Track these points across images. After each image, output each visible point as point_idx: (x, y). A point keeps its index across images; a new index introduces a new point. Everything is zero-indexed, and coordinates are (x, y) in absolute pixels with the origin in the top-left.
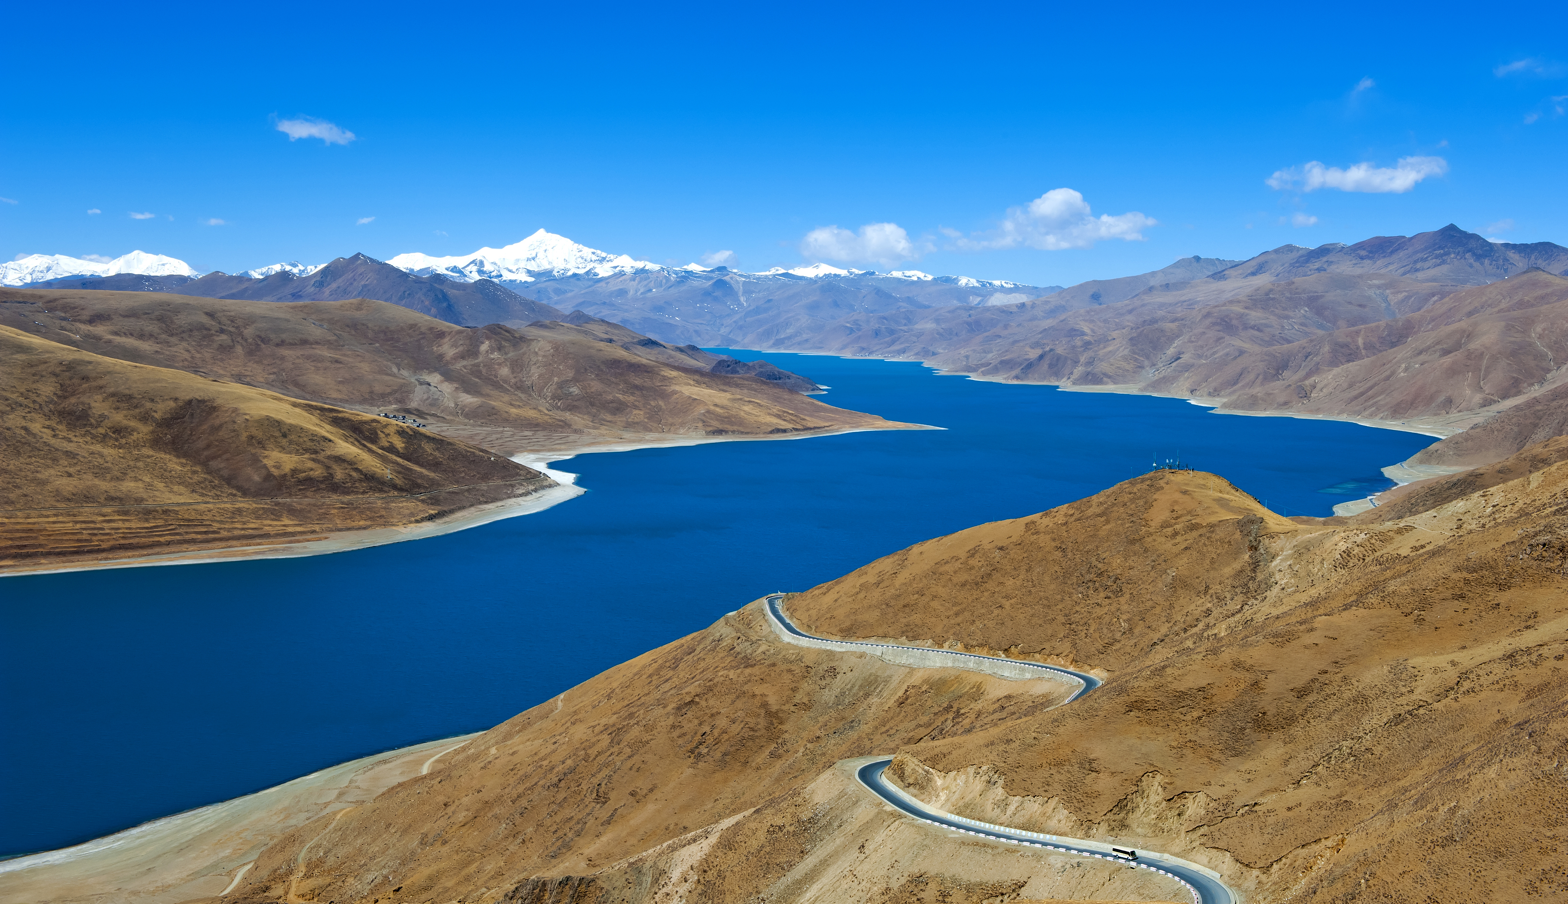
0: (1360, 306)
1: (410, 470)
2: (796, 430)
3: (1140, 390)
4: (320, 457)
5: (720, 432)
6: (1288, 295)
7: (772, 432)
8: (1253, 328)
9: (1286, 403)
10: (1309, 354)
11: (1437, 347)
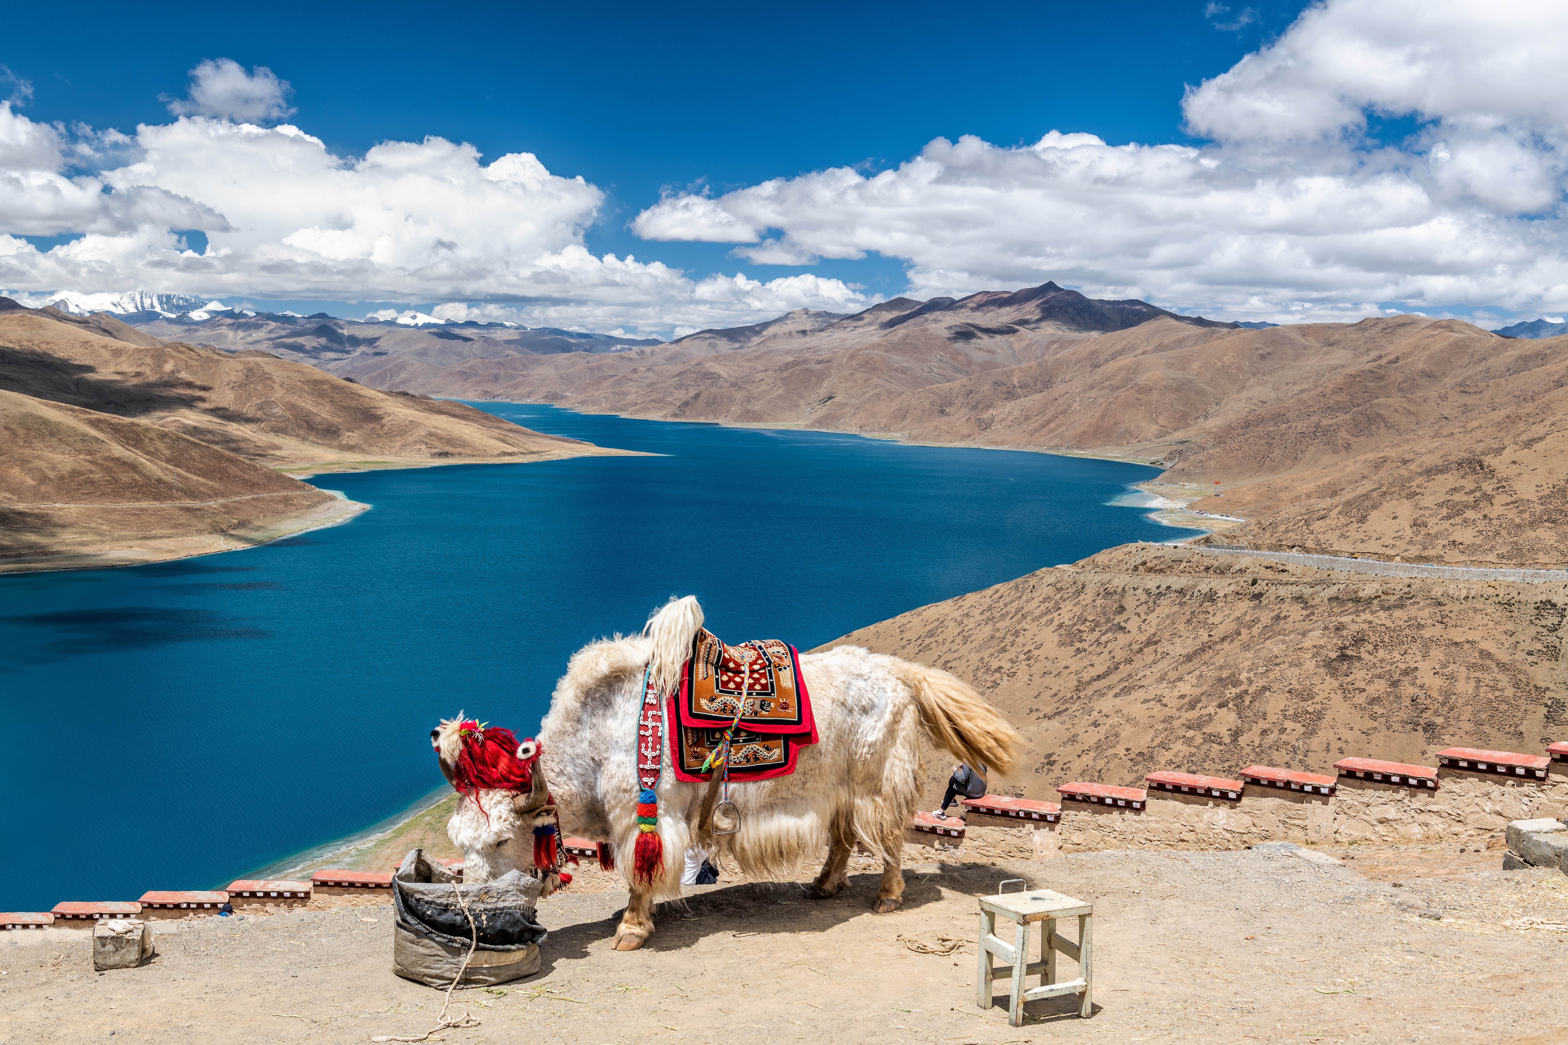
0: (989, 351)
1: (187, 478)
2: (522, 453)
3: (807, 426)
4: (98, 456)
5: (446, 454)
6: (923, 340)
7: (498, 455)
8: (896, 370)
9: (969, 436)
10: (971, 392)
11: (1107, 384)
